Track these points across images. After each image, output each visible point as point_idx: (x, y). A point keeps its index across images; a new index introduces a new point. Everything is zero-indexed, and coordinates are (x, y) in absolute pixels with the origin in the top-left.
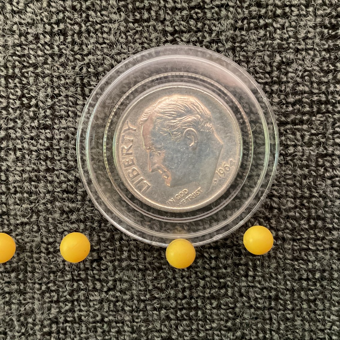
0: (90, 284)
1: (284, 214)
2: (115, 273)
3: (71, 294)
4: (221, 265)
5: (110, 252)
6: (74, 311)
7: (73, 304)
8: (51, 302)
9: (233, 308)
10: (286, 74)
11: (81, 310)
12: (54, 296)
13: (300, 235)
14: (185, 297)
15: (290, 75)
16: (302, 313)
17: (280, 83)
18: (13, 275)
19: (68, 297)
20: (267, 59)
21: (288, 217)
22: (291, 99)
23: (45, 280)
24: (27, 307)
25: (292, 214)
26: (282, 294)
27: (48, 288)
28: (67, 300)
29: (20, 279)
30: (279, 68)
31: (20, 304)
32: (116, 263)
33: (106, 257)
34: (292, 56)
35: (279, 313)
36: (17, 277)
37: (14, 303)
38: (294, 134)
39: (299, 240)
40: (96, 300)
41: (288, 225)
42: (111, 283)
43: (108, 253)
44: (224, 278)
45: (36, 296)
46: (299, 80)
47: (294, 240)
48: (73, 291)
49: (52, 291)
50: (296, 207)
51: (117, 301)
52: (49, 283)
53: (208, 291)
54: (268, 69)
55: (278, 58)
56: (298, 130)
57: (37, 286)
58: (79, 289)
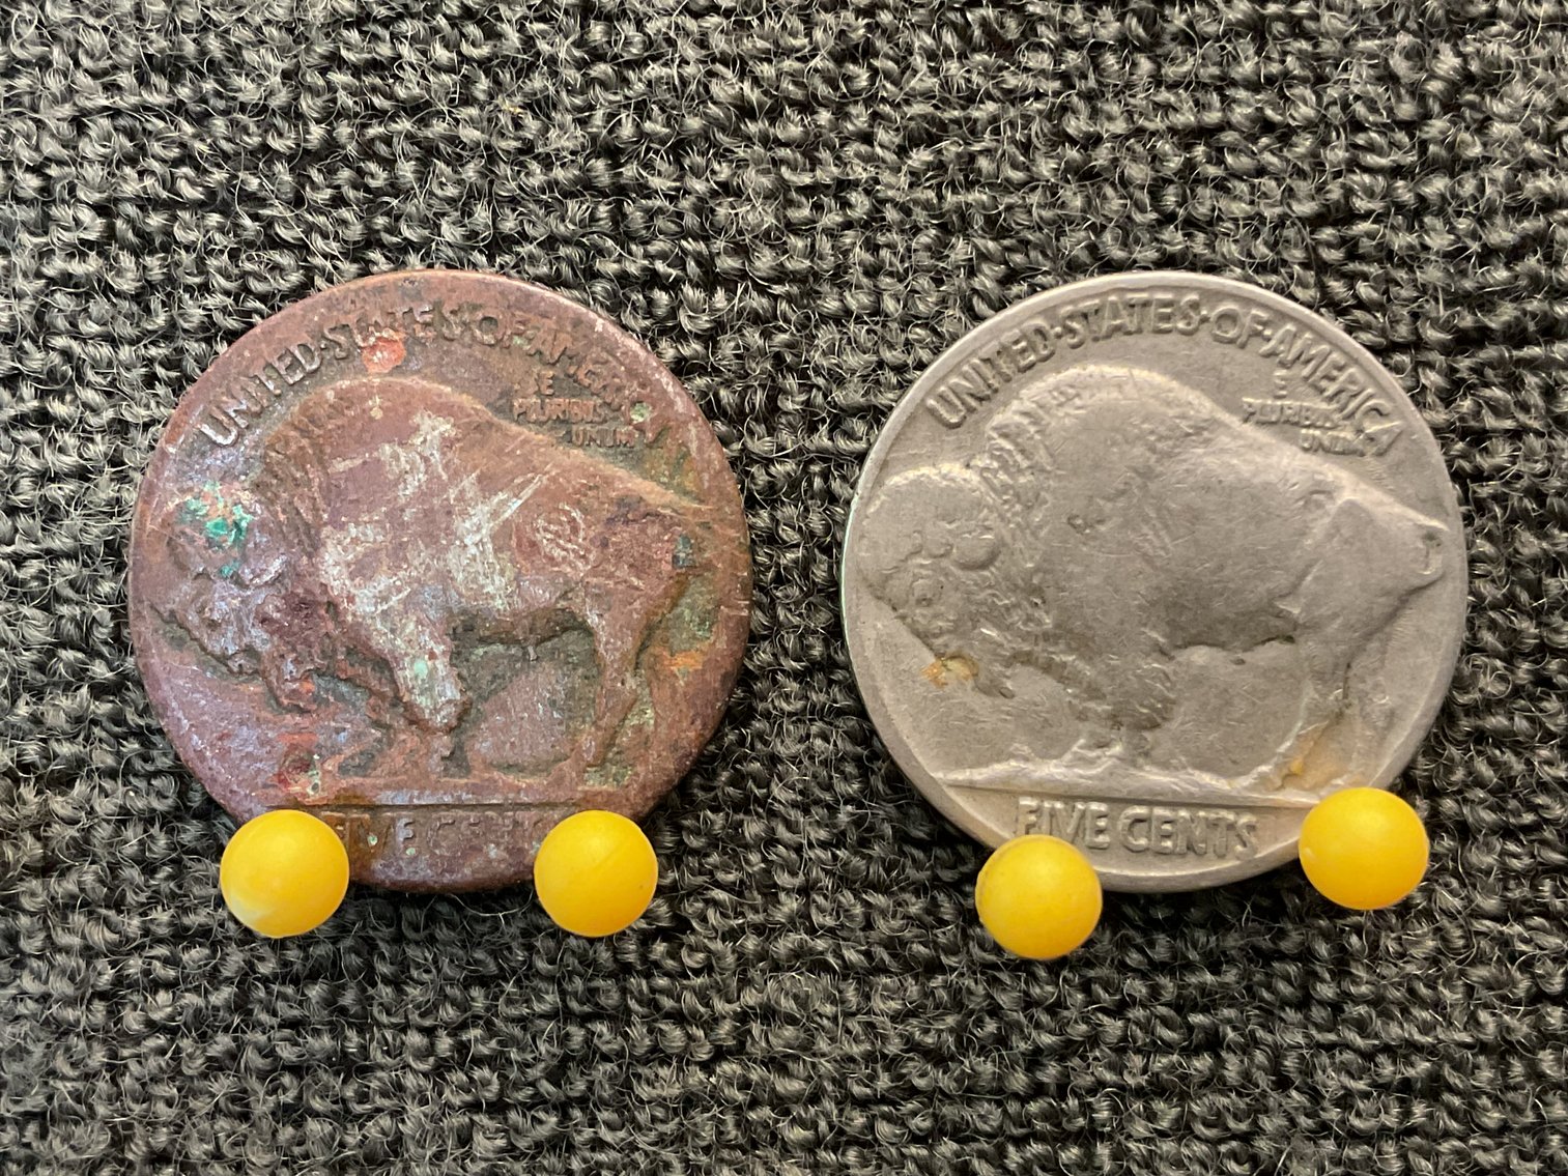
0: (637, 1031)
1: (1465, 724)
2: (745, 982)
3: (556, 1075)
4: (1193, 955)
5: (721, 895)
6: (571, 1148)
7: (565, 1117)
8: (474, 1107)
9: (1246, 1138)
10: (1482, 127)
11: (598, 1144)
12: (486, 1083)
13: (1534, 808)
14: (1038, 1090)
15: (1498, 129)
16: (1542, 1143)
17: (1455, 165)
18: (315, 992)
19: (546, 1087)
20: (1399, 64)
21: (1479, 736)
22: (1502, 234)
23: (449, 1013)
24: (372, 1129)
25: (1497, 721)
26: (1458, 1067)
27: (462, 1048)
28: (538, 1101)
29: (343, 1011)
30: (1451, 106)
31: (343, 1116)
32: (751, 943)
33: (704, 919)
34: (1506, 51)
35: (1445, 1147)
36: (330, 1002)
37: (316, 1115)
38: (1514, 384)
39: (1527, 829)
40: (661, 1102)
41: (1483, 768)
42: (726, 1027)
43: (715, 903)
44: (1205, 1010)
45: (410, 1081)
46: (1534, 149)
47: (1508, 832)
48: (565, 1059)
49: (479, 1061)
50: (1517, 692)
51: (754, 1104)
52: (464, 1026)
53: (1138, 1061)
54: (1407, 109)
55: (1447, 62)
56: (1532, 365)
57: (415, 1039)
58: (591, 1055)
